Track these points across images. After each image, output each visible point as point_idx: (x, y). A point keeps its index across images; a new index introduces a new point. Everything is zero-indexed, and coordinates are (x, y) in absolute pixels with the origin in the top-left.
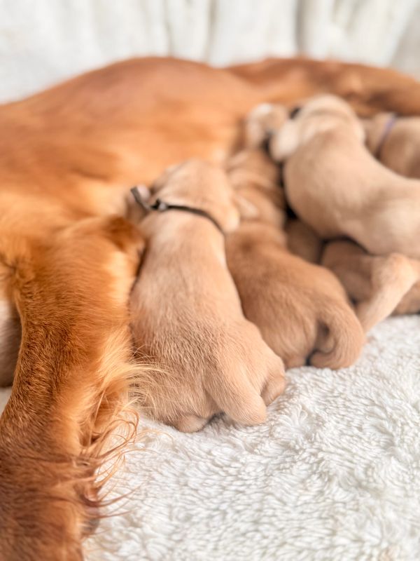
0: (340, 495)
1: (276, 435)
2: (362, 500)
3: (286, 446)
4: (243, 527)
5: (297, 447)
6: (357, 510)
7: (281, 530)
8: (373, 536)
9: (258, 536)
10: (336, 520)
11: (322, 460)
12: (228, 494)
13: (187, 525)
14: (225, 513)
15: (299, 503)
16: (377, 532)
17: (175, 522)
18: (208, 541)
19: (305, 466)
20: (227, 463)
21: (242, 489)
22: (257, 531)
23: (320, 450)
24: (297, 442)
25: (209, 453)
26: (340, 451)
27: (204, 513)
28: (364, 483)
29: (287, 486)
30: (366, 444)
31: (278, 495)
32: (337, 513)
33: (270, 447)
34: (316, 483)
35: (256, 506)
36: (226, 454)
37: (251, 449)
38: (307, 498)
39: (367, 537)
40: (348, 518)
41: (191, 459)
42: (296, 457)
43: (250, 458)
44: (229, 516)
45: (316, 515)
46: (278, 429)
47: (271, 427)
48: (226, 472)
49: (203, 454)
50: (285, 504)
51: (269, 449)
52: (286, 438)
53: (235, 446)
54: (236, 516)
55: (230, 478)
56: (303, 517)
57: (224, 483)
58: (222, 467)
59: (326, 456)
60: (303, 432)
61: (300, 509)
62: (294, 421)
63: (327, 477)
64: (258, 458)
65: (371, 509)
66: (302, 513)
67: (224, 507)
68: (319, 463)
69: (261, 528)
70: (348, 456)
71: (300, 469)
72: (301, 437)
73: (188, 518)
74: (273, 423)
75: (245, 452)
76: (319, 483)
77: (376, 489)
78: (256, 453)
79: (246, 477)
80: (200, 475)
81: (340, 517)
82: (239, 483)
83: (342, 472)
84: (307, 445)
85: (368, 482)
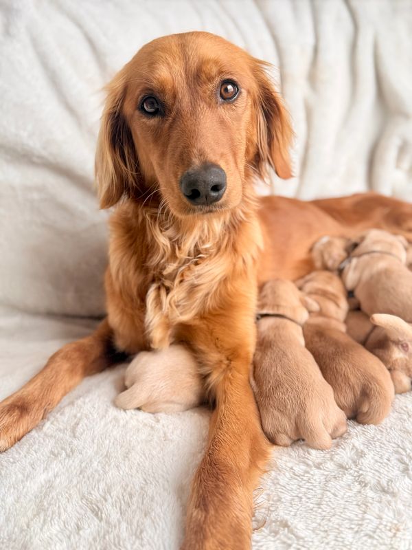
0: (371, 494)
1: (335, 459)
2: (383, 497)
3: (341, 466)
4: (311, 506)
5: (347, 467)
6: (380, 502)
7: (333, 509)
8: (388, 516)
9: (320, 510)
10: (367, 506)
11: (362, 474)
12: (303, 490)
13: (278, 503)
14: (301, 498)
15: (345, 496)
16: (391, 514)
17: (271, 502)
18: (291, 511)
19: (351, 477)
20: (302, 474)
21: (311, 487)
22: (319, 508)
23: (360, 469)
24: (347, 464)
25: (292, 468)
26: (373, 471)
27: (289, 498)
28: (386, 489)
29: (338, 487)
30: (390, 468)
31: (333, 491)
32: (368, 502)
33: (330, 465)
34: (357, 487)
35: (320, 496)
36: (302, 469)
37: (318, 466)
38: (351, 495)
39: (384, 516)
40: (374, 505)
41: (280, 471)
42: (346, 472)
43: (317, 471)
44: (303, 500)
45: (355, 503)
46: (336, 456)
47: (332, 455)
48: (302, 479)
49: (288, 469)
50: (336, 496)
51: (330, 467)
52: (341, 461)
53: (308, 465)
54: (307, 500)
55: (304, 482)
56: (347, 503)
57: (301, 484)
58: (299, 476)
59: (364, 473)
60: (352, 460)
61: (346, 499)
62: (347, 453)
63: (364, 484)
64: (322, 471)
65: (389, 502)
66: (347, 501)
67: (300, 495)
68: (359, 476)
69: (322, 506)
70: (377, 474)
71: (348, 478)
72: (350, 462)
73: (279, 500)
74: (333, 453)
75: (313, 468)
76: (359, 487)
77: (393, 493)
78: (321, 469)
79: (314, 482)
80: (286, 479)
81: (369, 505)
82: (309, 484)
83: (373, 482)
84: (353, 466)
85: (388, 488)
